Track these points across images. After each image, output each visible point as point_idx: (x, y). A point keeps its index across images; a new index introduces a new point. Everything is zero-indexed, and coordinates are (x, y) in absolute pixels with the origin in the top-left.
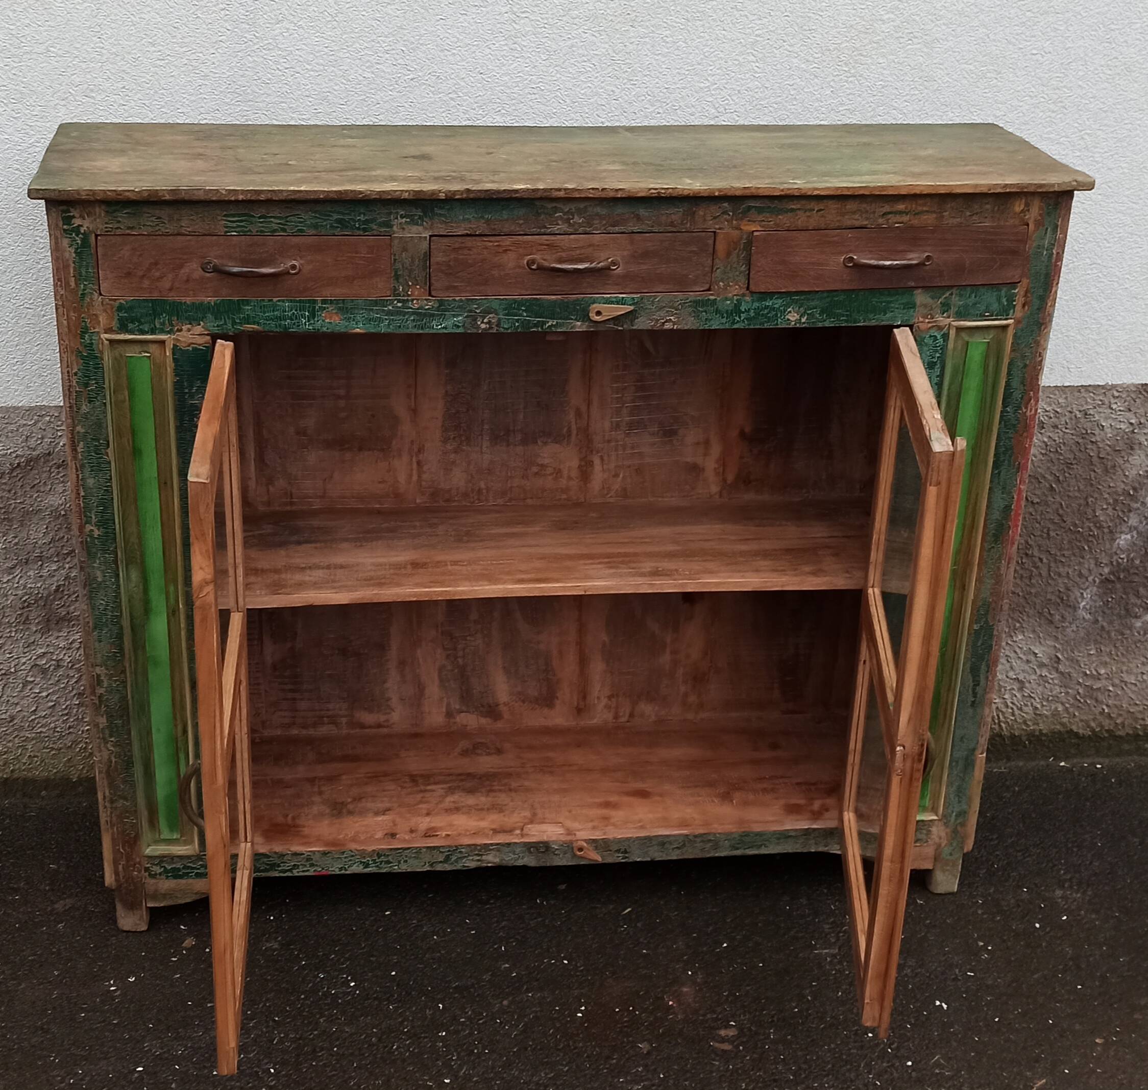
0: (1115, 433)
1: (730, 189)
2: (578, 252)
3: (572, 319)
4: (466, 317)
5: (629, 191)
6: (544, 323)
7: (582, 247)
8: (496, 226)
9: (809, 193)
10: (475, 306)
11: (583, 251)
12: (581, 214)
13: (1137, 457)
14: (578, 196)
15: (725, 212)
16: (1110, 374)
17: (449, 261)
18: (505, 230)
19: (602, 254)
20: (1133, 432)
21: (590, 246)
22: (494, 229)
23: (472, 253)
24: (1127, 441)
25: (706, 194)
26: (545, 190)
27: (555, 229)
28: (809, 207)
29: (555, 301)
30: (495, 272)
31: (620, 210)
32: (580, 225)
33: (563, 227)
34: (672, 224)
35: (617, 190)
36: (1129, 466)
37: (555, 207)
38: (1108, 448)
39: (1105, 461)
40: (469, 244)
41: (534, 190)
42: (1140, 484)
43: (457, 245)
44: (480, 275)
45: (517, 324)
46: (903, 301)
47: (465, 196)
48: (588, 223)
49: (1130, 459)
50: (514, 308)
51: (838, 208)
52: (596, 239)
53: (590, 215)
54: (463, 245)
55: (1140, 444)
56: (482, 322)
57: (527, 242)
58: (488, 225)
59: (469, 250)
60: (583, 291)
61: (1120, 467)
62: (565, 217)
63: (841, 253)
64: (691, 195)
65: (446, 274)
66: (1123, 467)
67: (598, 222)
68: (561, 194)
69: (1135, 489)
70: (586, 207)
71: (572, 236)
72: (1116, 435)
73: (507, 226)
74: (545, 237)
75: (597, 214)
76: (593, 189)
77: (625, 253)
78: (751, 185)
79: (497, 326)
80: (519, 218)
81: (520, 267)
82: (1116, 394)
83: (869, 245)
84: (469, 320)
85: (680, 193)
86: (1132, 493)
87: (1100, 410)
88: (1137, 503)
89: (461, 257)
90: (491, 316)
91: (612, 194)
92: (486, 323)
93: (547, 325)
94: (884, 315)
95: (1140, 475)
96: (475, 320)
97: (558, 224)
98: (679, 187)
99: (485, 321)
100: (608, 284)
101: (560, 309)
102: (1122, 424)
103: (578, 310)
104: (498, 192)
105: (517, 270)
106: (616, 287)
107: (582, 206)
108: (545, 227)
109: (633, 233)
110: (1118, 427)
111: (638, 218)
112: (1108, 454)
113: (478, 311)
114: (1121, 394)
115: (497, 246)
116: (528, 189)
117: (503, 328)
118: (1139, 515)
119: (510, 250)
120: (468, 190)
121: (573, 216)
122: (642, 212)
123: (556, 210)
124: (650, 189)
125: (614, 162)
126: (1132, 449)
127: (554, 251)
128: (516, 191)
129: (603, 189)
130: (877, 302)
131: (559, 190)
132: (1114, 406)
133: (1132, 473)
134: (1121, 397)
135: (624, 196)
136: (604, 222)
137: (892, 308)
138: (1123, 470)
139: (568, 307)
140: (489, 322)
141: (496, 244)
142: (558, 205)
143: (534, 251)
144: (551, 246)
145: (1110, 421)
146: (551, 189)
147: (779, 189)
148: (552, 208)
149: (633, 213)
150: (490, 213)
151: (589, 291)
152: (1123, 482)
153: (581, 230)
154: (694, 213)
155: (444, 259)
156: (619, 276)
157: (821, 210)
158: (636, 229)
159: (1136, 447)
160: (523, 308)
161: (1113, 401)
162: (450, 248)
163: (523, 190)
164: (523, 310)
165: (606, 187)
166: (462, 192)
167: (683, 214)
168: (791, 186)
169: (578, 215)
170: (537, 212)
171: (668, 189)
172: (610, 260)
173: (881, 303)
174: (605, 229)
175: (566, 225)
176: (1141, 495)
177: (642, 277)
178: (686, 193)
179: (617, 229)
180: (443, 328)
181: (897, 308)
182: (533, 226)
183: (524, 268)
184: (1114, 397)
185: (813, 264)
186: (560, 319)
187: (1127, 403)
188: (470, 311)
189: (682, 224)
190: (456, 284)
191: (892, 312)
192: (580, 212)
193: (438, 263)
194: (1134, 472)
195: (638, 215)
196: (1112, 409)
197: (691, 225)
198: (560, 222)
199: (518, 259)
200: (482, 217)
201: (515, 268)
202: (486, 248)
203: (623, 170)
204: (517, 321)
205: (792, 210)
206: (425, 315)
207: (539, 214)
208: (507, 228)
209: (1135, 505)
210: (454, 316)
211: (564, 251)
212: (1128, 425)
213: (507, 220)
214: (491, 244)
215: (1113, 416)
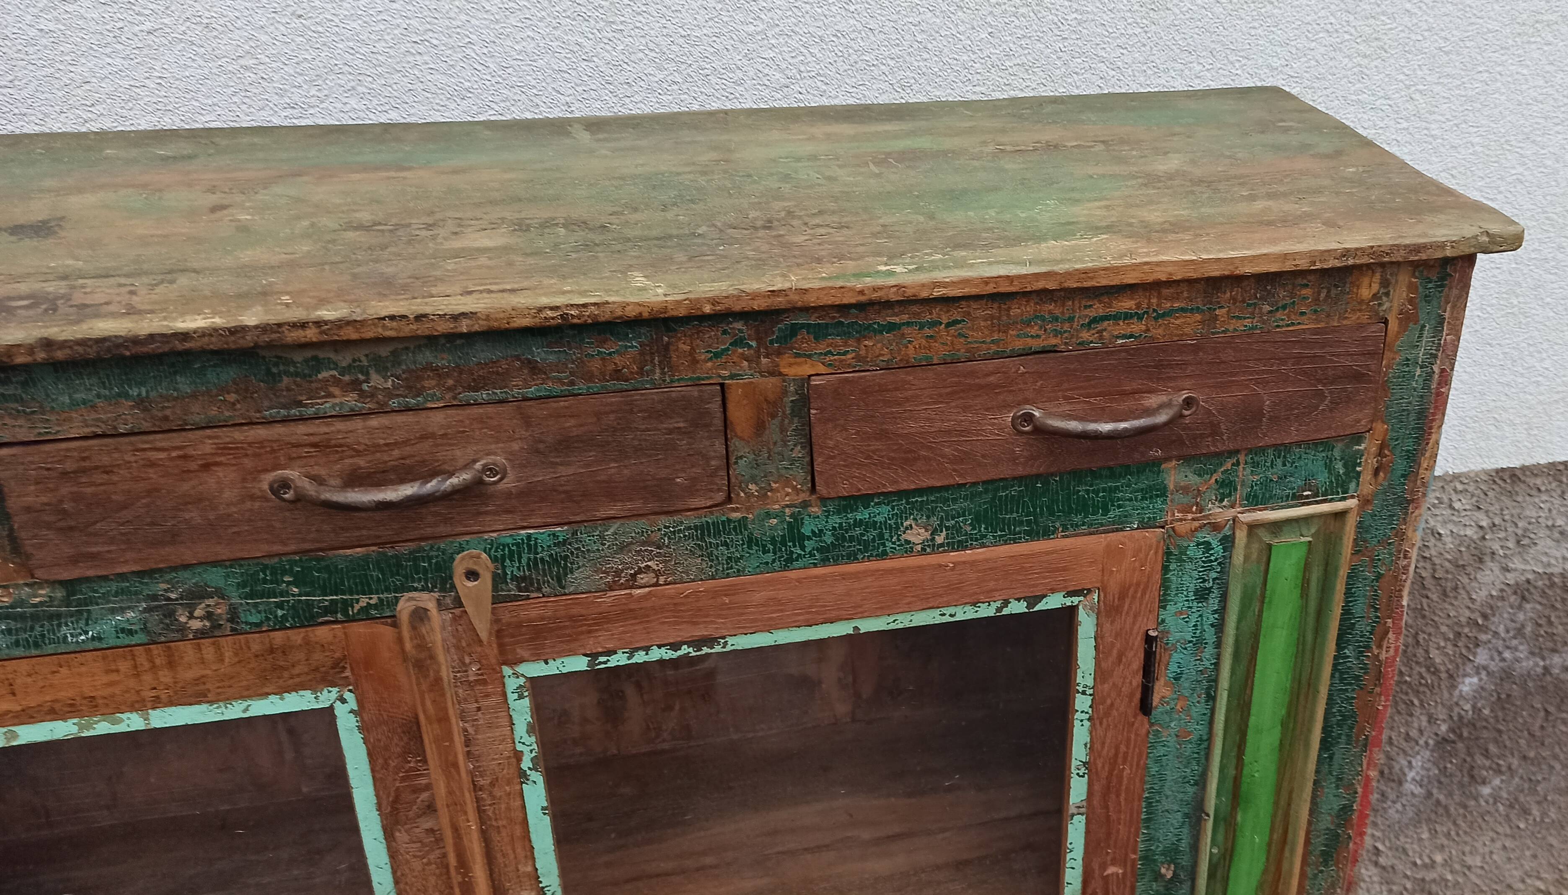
0: (1457, 542)
1: (739, 298)
2: (396, 453)
3: (416, 589)
4: (145, 610)
5: (488, 318)
6: (346, 604)
7: (406, 442)
8: (168, 412)
9: (924, 294)
10: (165, 586)
11: (408, 450)
12: (386, 369)
13: (1488, 572)
14: (354, 336)
15: (738, 342)
16: (1450, 460)
17: (61, 501)
18: (197, 419)
19: (458, 453)
20: (1484, 538)
21: (424, 437)
22: (166, 418)
23: (115, 478)
24: (1476, 552)
25: (682, 312)
26: (264, 328)
27: (327, 406)
28: (928, 318)
29: (366, 558)
30: (193, 515)
31: (482, 354)
32: (390, 394)
33: (351, 400)
34: (617, 374)
35: (455, 318)
36: (1477, 585)
37: (315, 358)
38: (1447, 564)
39: (1443, 583)
40: (106, 460)
41: (234, 331)
42: (1492, 608)
43: (69, 466)
44: (153, 524)
45: (280, 613)
46: (1141, 486)
47: (41, 356)
48: (410, 388)
49: (1478, 576)
50: (265, 581)
51: (992, 317)
52: (437, 420)
53: (409, 371)
54: (87, 464)
55: (1493, 553)
56: (191, 617)
57: (261, 443)
58: (145, 410)
59: (107, 473)
60: (429, 531)
61: (1464, 588)
62: (347, 378)
63: (1007, 406)
64: (646, 315)
65: (61, 529)
66: (1468, 588)
67: (433, 383)
68: (311, 334)
69: (1485, 617)
70: (394, 353)
71: (374, 422)
72: (1459, 545)
73: (196, 408)
74: (301, 429)
75: (429, 367)
76: (392, 318)
77: (516, 446)
78: (787, 285)
79: (231, 620)
80: (224, 390)
81: (252, 498)
82: (1460, 487)
83: (1066, 386)
84: (156, 616)
85: (619, 313)
86: (1480, 622)
87: (1437, 512)
88: (1486, 633)
89: (89, 490)
90: (211, 602)
91: (443, 327)
92: (201, 618)
93: (357, 607)
94: (1106, 511)
95: (1492, 596)
96: (170, 614)
97: (330, 395)
98: (611, 299)
99: (198, 612)
100: (486, 513)
101: (381, 570)
102: (1468, 529)
103: (425, 571)
104: (135, 341)
105: (248, 505)
106: (505, 517)
107: (384, 351)
108: (300, 404)
109: (526, 399)
110: (1462, 533)
111: (534, 368)
112: (1447, 572)
113: (173, 596)
114: (1466, 487)
115: (180, 457)
116: (215, 330)
117: (246, 623)
118: (1490, 649)
119: (217, 464)
120: (48, 344)
121: (367, 374)
122: (539, 354)
123: (318, 364)
124: (540, 310)
125: (494, 226)
126: (1481, 561)
127: (333, 457)
128: (185, 336)
129: (419, 318)
130: (1087, 492)
131: (303, 325)
132: (1457, 505)
133: (1480, 595)
134: (1467, 491)
135: (476, 328)
136: (450, 382)
137: (1119, 499)
138: (1468, 592)
139: (399, 565)
140: (209, 616)
141: (174, 454)
142: (321, 355)
143: (282, 460)
144: (323, 447)
145: (1450, 526)
146: (279, 325)
147: (852, 289)
148: (306, 361)
149: (518, 358)
150: (142, 384)
151: (442, 529)
152: (1469, 608)
153: (394, 403)
154: (667, 347)
155: (44, 499)
156: (509, 495)
157: (955, 322)
158: (532, 391)
159: (1487, 558)
160: (287, 579)
161: (1454, 497)
162: (53, 474)
163: (204, 333)
164: (289, 583)
165: (428, 310)
166: (31, 349)
167: (642, 354)
168: (880, 281)
169: (378, 371)
170: (269, 372)
171: (585, 306)
172: (478, 466)
173: (1096, 492)
174: (455, 398)
175: (355, 395)
176: (1493, 623)
177: (565, 492)
178: (631, 312)
179: (484, 395)
180: (93, 638)
181: (1131, 500)
182: (266, 403)
183: (267, 500)
184: (1455, 490)
185: (949, 432)
186: (388, 590)
187: (1475, 499)
188: (155, 597)
189: (641, 372)
190: (94, 549)
191: (1119, 507)
192: (380, 365)
193: (28, 509)
194: (1484, 593)
195: (529, 361)
196: (1454, 509)
197: (663, 373)
198: (336, 391)
199: (244, 480)
200: (127, 396)
201: (242, 501)
202: (152, 464)
203: (506, 249)
204: (280, 606)
205: (892, 327)
206: (35, 617)
207: (272, 378)
208: (197, 412)
209: (1483, 637)
210: (113, 611)
211: (358, 454)
212: (1476, 529)
213: (194, 396)
214: (162, 455)
215: (1454, 518)
